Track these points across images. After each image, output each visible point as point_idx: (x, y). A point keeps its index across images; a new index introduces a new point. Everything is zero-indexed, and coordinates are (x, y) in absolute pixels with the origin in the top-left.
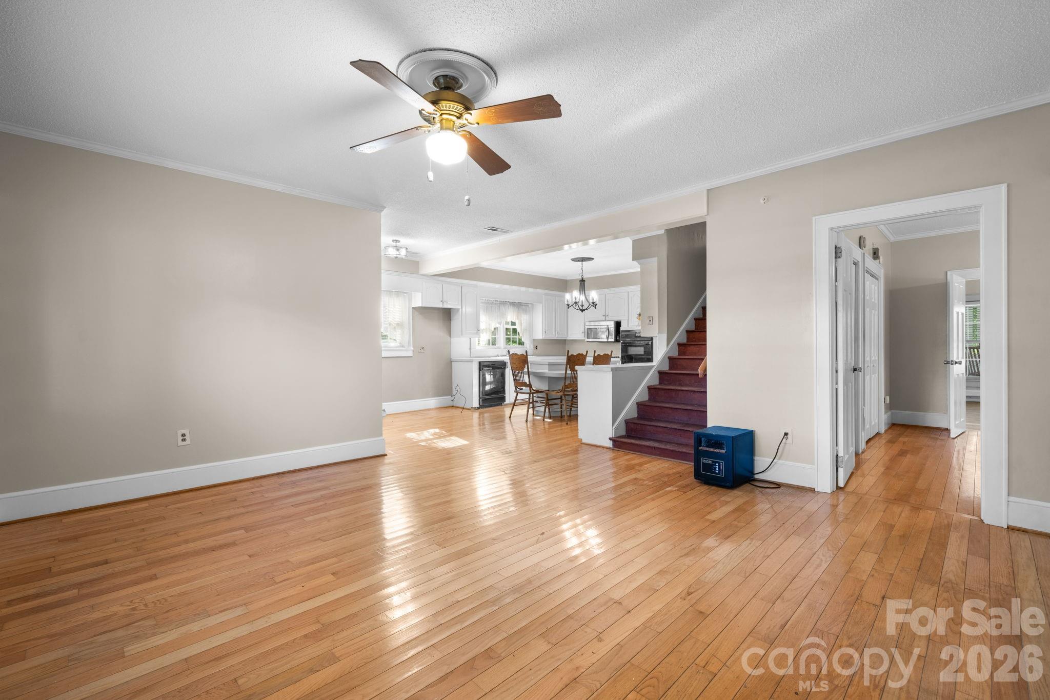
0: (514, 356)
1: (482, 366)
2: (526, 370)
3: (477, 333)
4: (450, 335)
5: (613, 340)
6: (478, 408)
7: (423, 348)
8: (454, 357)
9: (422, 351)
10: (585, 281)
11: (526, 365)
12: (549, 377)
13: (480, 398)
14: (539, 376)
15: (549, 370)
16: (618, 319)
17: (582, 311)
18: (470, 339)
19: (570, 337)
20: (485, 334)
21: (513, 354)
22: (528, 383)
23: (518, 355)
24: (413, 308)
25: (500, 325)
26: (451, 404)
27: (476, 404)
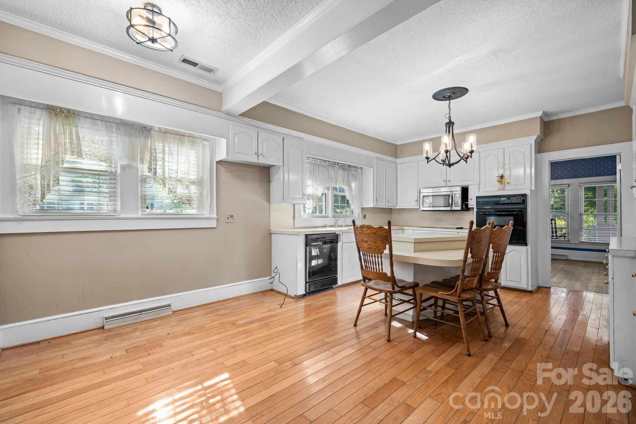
0: (365, 229)
1: (309, 240)
2: (387, 251)
3: (302, 198)
4: (269, 200)
5: (459, 208)
6: (304, 295)
7: (232, 216)
8: (273, 228)
9: (230, 220)
10: (453, 123)
11: (387, 246)
12: (414, 264)
13: (306, 282)
14: (405, 263)
15: (415, 251)
16: (464, 184)
17: (450, 165)
18: (294, 205)
19: (400, 206)
20: (311, 201)
21: (362, 227)
22: (389, 274)
23: (374, 228)
24: (217, 162)
25: (329, 191)
26: (269, 287)
27: (301, 291)
